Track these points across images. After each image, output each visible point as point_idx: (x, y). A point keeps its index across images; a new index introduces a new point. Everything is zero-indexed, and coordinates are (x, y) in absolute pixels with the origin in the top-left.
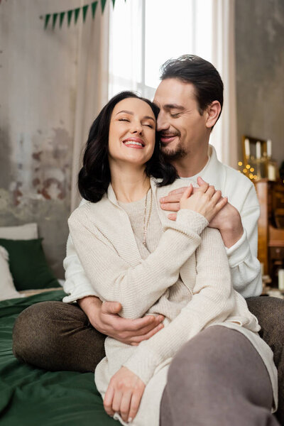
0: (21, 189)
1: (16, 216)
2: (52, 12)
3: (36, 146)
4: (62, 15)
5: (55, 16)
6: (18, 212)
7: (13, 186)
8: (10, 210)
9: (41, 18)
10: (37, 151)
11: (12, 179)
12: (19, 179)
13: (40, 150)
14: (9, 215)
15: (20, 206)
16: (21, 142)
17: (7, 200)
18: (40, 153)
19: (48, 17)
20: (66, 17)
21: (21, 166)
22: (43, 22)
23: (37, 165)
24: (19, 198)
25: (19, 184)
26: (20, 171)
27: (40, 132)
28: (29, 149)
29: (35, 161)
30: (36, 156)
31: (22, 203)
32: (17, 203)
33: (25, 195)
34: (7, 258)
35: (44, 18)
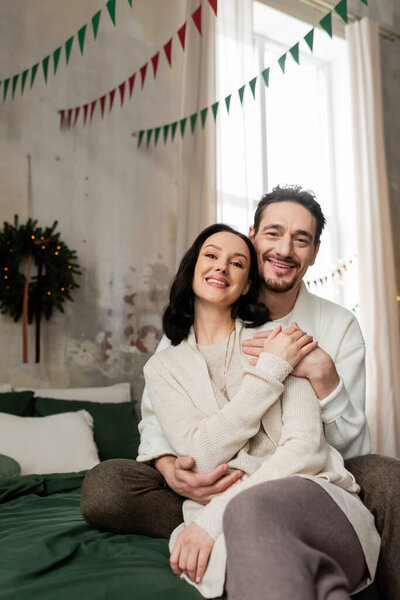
0: (110, 340)
1: (105, 373)
2: (146, 128)
3: (129, 287)
4: (158, 130)
5: (150, 132)
6: (107, 369)
7: (101, 337)
8: (97, 366)
9: (134, 135)
10: (129, 294)
11: (100, 328)
12: (108, 329)
13: (134, 291)
14: (96, 373)
15: (109, 361)
16: (111, 283)
17: (93, 355)
18: (134, 295)
19: (142, 133)
21: (110, 312)
22: (136, 139)
23: (130, 310)
24: (108, 352)
25: (108, 334)
26: (109, 318)
27: (133, 270)
28: (120, 292)
29: (128, 305)
30: (129, 300)
31: (112, 357)
32: (106, 357)
33: (114, 349)
34: (91, 424)
35: (138, 134)
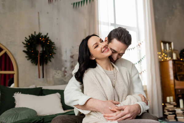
0: (66, 70)
1: (65, 80)
2: (75, 2)
3: (72, 53)
4: (79, 3)
5: (77, 3)
6: (65, 79)
7: (63, 69)
8: (63, 78)
9: (72, 4)
10: (72, 55)
11: (63, 66)
12: (65, 66)
13: (73, 54)
14: (62, 80)
15: (66, 77)
16: (66, 52)
17: (61, 75)
18: (73, 55)
19: (74, 4)
20: (78, 4)
21: (66, 61)
22: (72, 6)
23: (72, 60)
24: (66, 74)
25: (66, 68)
26: (66, 63)
27: (73, 47)
28: (69, 54)
29: (71, 59)
30: (72, 57)
31: (67, 75)
32: (65, 75)
33: (68, 72)
34: (60, 97)
35: (73, 4)
